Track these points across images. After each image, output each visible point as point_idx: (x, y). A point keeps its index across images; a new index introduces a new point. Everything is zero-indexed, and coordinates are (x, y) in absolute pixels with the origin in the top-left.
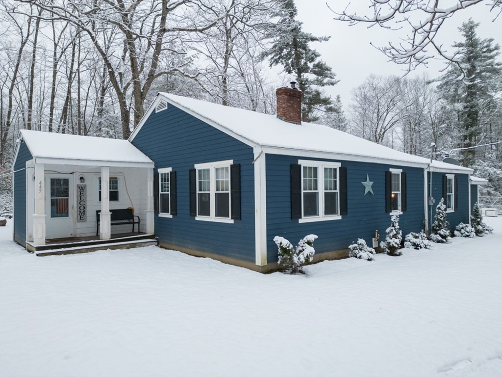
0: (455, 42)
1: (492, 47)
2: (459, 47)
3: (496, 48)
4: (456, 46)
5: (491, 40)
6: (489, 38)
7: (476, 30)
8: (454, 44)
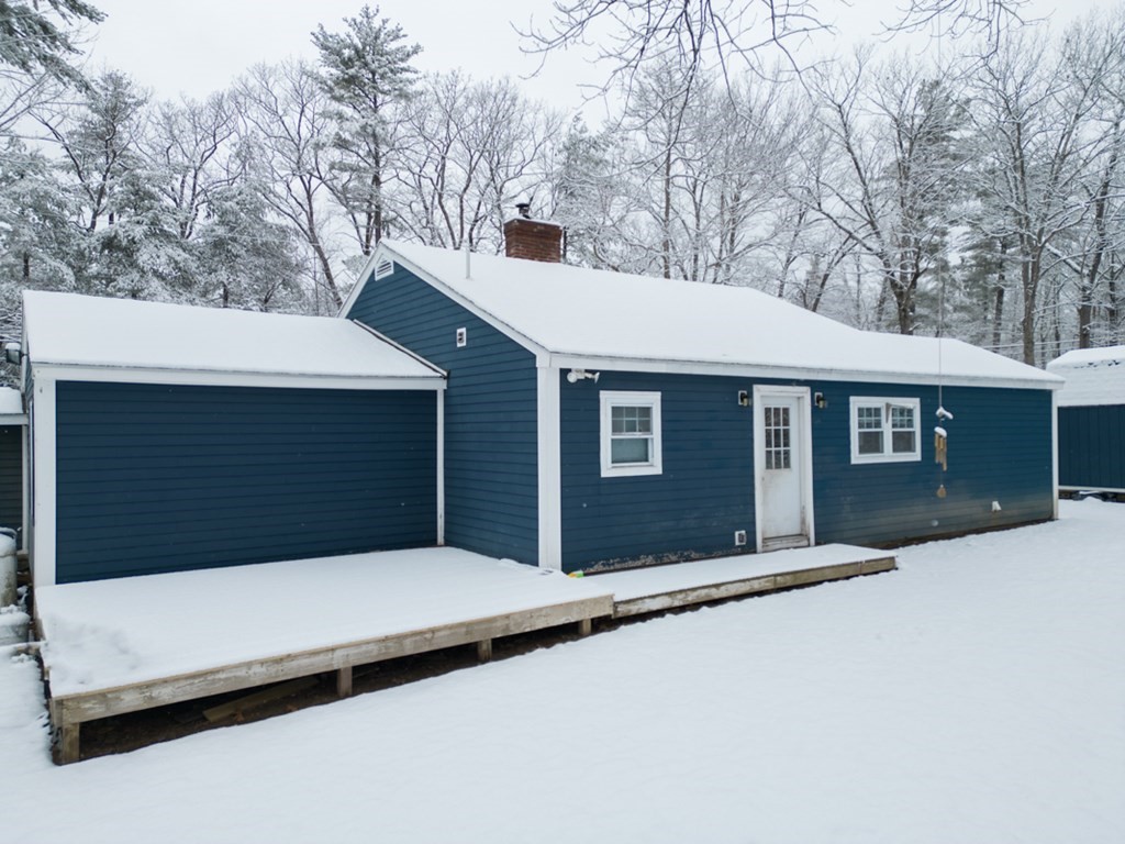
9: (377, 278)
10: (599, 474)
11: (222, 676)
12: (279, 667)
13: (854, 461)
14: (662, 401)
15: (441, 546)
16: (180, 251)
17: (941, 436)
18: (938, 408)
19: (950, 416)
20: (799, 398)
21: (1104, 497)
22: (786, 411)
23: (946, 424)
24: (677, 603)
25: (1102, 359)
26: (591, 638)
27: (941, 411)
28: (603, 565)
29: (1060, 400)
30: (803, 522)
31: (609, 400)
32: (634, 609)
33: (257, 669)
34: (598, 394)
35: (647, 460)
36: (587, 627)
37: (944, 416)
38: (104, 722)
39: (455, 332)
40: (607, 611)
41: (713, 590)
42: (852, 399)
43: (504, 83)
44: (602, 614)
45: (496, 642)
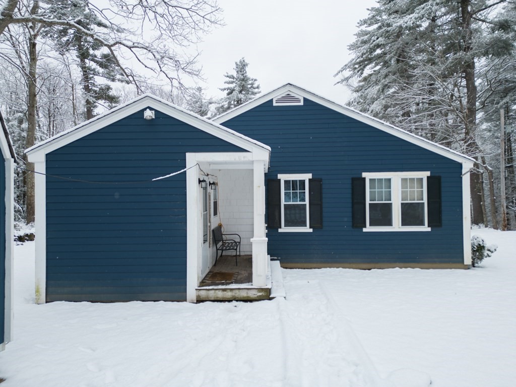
0: (227, 73)
1: (255, 86)
2: (230, 78)
3: (258, 87)
4: (228, 76)
5: (255, 80)
6: (255, 78)
7: (247, 69)
8: (226, 75)
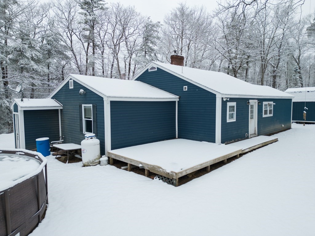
9: (149, 71)
10: (226, 122)
11: (195, 168)
12: (201, 166)
13: (263, 117)
14: (236, 104)
15: (177, 138)
16: (38, 53)
17: (305, 113)
18: (304, 107)
19: (307, 109)
20: (255, 103)
21: (297, 123)
22: (253, 105)
23: (306, 110)
24: (250, 150)
25: (298, 91)
26: (240, 158)
27: (305, 108)
28: (227, 142)
29: (293, 101)
30: (255, 131)
31: (229, 104)
32: (245, 152)
33: (199, 166)
34: (227, 103)
35: (233, 118)
36: (238, 156)
37: (306, 109)
38: (181, 177)
39: (183, 87)
40: (241, 152)
41: (254, 147)
42: (263, 102)
43: (133, 7)
44: (240, 153)
45: (227, 159)
